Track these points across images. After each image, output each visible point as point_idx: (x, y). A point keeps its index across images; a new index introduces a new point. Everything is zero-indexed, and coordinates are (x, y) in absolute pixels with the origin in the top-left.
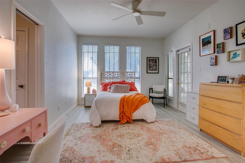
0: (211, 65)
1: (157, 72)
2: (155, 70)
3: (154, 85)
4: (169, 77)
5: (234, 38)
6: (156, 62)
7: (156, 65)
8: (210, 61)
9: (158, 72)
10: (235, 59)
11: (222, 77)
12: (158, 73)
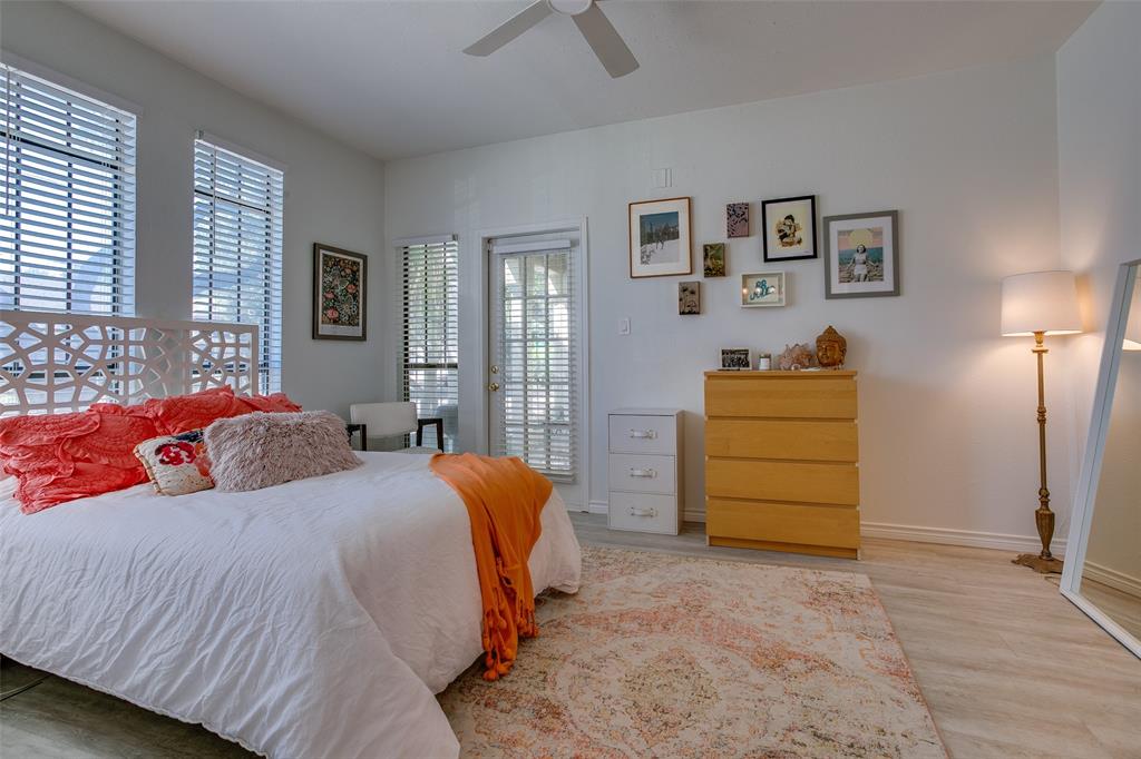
0: (682, 313)
1: (358, 331)
2: (352, 322)
3: (354, 403)
4: (412, 361)
5: (757, 239)
6: (354, 281)
7: (355, 297)
8: (681, 300)
9: (361, 335)
10: (761, 299)
11: (733, 352)
12: (363, 338)
